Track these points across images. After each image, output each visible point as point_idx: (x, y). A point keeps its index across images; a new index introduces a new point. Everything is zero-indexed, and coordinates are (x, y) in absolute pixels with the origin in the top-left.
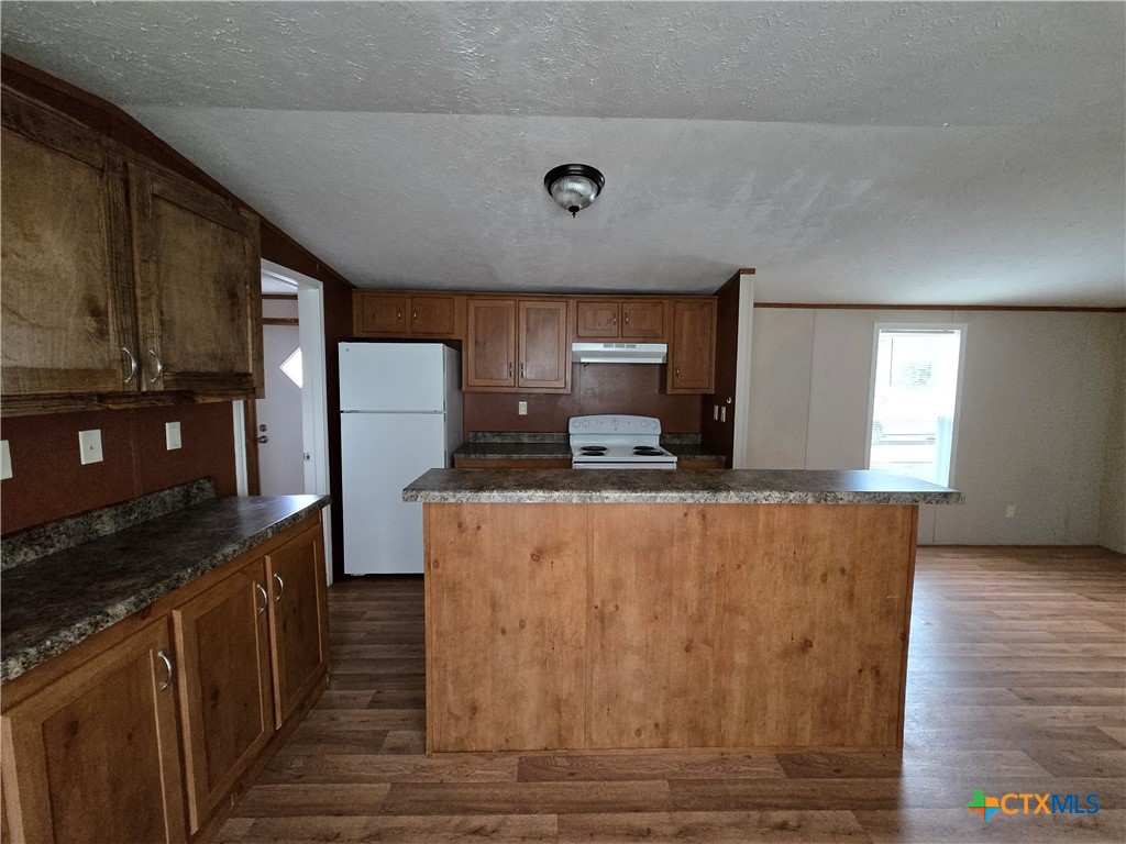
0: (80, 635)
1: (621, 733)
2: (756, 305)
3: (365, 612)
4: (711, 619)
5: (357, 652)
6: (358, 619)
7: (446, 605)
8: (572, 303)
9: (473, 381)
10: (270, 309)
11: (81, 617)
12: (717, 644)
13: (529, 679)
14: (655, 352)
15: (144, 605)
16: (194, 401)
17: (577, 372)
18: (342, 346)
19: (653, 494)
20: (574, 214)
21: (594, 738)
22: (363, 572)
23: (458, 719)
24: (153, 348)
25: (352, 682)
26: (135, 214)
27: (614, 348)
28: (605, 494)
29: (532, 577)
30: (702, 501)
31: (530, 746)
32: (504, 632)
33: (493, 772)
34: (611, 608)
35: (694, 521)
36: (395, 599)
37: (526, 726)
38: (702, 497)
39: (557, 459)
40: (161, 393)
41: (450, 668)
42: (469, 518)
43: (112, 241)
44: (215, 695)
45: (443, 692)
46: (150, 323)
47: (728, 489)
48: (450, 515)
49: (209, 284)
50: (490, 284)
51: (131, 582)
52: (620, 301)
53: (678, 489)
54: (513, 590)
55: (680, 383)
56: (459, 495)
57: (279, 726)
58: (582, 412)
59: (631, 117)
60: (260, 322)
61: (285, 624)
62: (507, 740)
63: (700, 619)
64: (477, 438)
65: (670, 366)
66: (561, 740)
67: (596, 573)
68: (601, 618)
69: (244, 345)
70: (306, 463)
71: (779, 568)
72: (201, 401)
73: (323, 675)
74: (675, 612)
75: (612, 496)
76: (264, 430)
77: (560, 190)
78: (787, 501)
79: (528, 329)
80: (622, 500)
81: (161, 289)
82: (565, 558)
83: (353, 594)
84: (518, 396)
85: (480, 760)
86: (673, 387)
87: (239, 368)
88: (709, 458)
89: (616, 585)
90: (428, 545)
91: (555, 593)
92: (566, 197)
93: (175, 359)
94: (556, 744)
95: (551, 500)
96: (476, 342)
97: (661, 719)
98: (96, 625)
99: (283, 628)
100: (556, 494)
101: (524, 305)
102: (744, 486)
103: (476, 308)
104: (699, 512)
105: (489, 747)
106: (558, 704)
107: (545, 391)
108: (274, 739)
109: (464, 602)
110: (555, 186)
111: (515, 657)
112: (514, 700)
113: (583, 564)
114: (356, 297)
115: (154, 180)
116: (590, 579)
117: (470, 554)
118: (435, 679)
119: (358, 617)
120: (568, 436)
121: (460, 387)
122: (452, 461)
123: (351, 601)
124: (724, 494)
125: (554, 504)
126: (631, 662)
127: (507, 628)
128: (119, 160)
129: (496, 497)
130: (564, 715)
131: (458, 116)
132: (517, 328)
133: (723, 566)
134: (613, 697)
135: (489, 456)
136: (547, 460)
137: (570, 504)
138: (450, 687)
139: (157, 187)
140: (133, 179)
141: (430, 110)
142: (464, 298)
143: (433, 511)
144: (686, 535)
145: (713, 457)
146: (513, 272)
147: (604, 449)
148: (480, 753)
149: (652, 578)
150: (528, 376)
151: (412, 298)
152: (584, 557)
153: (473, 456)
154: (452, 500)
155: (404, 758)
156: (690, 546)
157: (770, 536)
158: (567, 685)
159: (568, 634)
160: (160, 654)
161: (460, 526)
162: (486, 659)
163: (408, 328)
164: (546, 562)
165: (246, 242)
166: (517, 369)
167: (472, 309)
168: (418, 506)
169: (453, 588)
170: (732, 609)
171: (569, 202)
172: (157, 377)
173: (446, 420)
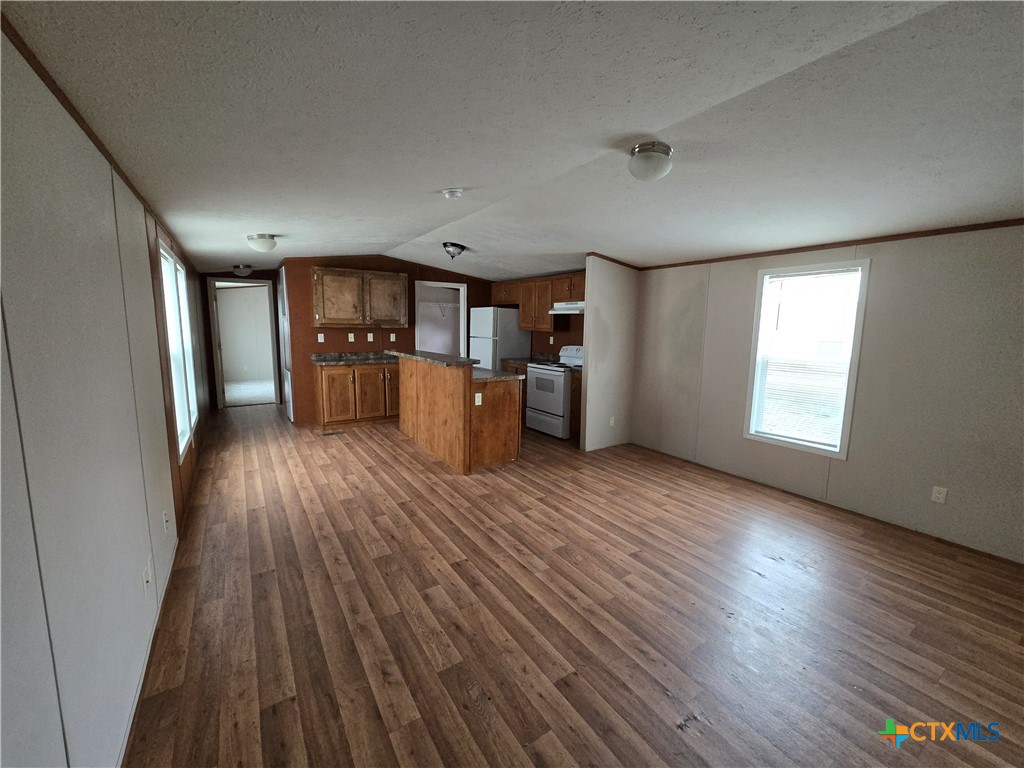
8: (554, 281)
18: (472, 309)
24: (367, 314)
26: (364, 285)
27: (569, 305)
43: (358, 292)
46: (367, 309)
49: (387, 297)
52: (571, 277)
79: (538, 296)
81: (371, 300)
87: (396, 319)
93: (375, 316)
96: (523, 305)
101: (537, 284)
103: (523, 288)
114: (492, 286)
132: (535, 296)
139: (370, 277)
140: (365, 277)
142: (519, 283)
165: (401, 283)
172: (368, 321)
173: (495, 342)
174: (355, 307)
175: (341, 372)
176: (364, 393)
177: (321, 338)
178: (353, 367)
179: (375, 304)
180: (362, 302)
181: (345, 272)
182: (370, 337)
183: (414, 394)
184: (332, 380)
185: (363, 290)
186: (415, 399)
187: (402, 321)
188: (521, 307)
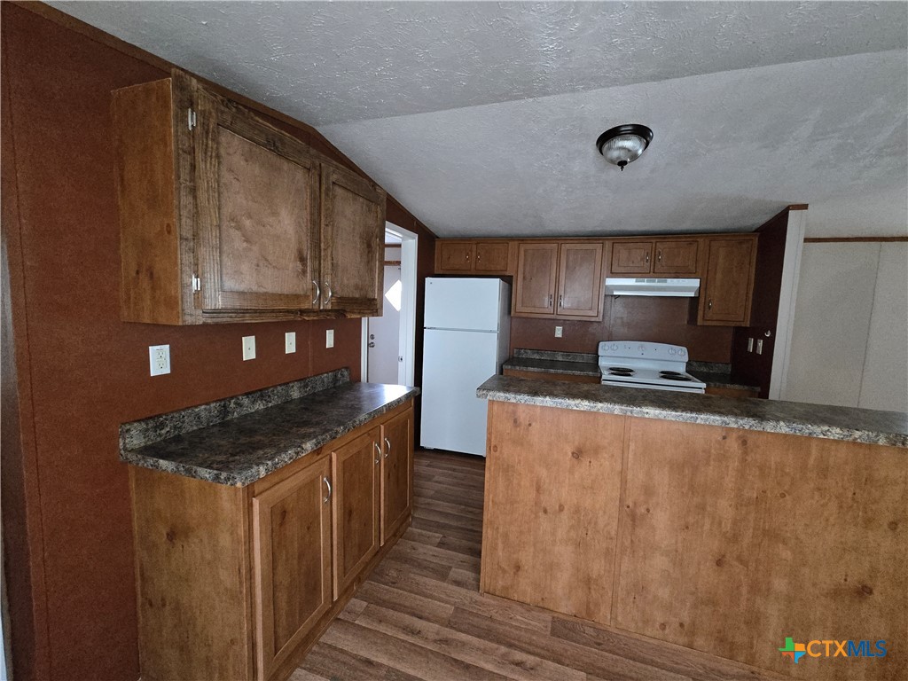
0: (291, 458)
1: (646, 622)
2: (807, 240)
3: (434, 476)
4: (746, 541)
5: (428, 504)
6: (430, 480)
7: (501, 481)
8: (608, 244)
9: (520, 308)
10: (389, 255)
11: (290, 447)
12: (752, 566)
13: (565, 554)
14: (687, 287)
15: (319, 446)
16: (345, 316)
17: (608, 303)
18: (428, 280)
19: (694, 415)
20: (622, 168)
21: (619, 619)
22: (432, 446)
23: (504, 571)
24: (327, 282)
25: (426, 525)
26: (323, 196)
27: (645, 283)
28: (645, 410)
29: (571, 471)
30: (747, 427)
31: (563, 610)
32: (545, 511)
33: (531, 622)
34: (643, 510)
35: (733, 445)
36: (454, 470)
37: (560, 592)
38: (747, 423)
39: (588, 376)
40: (329, 310)
41: (501, 530)
42: (522, 416)
43: (312, 214)
44: (350, 513)
45: (495, 548)
46: (326, 266)
47: (778, 420)
48: (507, 412)
49: (357, 239)
50: (538, 231)
51: (312, 430)
52: (654, 241)
53: (720, 413)
54: (555, 478)
55: (711, 315)
56: (518, 397)
57: (382, 544)
58: (611, 338)
59: (688, 75)
60: (383, 263)
61: (389, 475)
62: (543, 599)
63: (735, 538)
64: (519, 354)
65: (702, 300)
66: (589, 614)
67: (630, 477)
68: (632, 517)
69: (373, 279)
70: (400, 363)
71: (833, 506)
72: (349, 317)
73: (408, 516)
74: (707, 527)
75: (652, 412)
76: (373, 338)
77: (610, 148)
78: (851, 439)
79: (567, 267)
80: (661, 417)
81: (333, 242)
82: (602, 460)
83: (425, 462)
84: (556, 322)
85: (519, 608)
86: (704, 319)
87: (370, 295)
88: (741, 387)
89: (648, 491)
90: (490, 433)
91: (591, 488)
92: (615, 154)
93: (338, 288)
94: (584, 614)
95: (595, 410)
96: (524, 277)
97: (687, 620)
98: (297, 453)
99: (388, 477)
100: (600, 405)
101: (565, 247)
102: (795, 417)
103: (526, 251)
104: (739, 437)
105: (528, 601)
106: (588, 582)
107: (579, 318)
108: (380, 553)
109: (515, 482)
110: (606, 146)
111: (553, 534)
112: (551, 568)
113: (619, 468)
114: (438, 243)
115: (334, 172)
116: (624, 482)
117: (522, 445)
118: (490, 537)
119: (429, 478)
120: (597, 357)
121: (510, 312)
122: (501, 371)
123: (423, 466)
124: (772, 423)
125: (596, 413)
126: (659, 562)
127: (548, 508)
128: (317, 163)
129: (548, 401)
130: (593, 592)
131: (531, 100)
132: (559, 265)
133: (764, 492)
134: (640, 589)
135: (531, 369)
136: (579, 376)
137: (612, 415)
138: (500, 546)
139: (334, 177)
140: (324, 174)
141: (511, 98)
142: (516, 243)
143: (495, 407)
144: (723, 457)
145: (746, 388)
146: (559, 220)
147: (631, 371)
148: (522, 603)
149: (685, 490)
150: (566, 306)
151: (477, 244)
152: (619, 461)
153: (518, 368)
154: (513, 401)
155: (463, 591)
156: (727, 467)
157: (824, 471)
158: (597, 567)
159: (601, 524)
160: (325, 479)
161: (515, 421)
162: (529, 531)
163: (473, 266)
164: (585, 461)
165: (379, 209)
166: (556, 299)
167: (522, 253)
168: (485, 402)
169: (507, 469)
170: (773, 536)
171: (618, 158)
172: (329, 299)
174: (302, 260)
175: (303, 478)
176: (348, 514)
177: (159, 360)
178: (326, 451)
182: (290, 342)
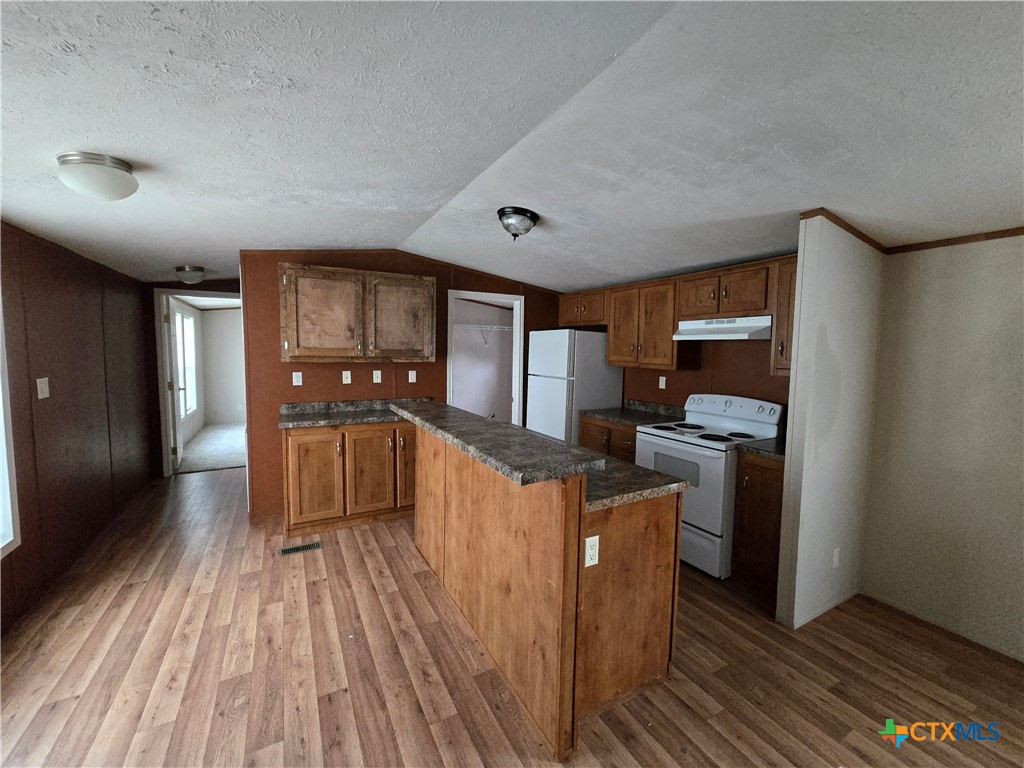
8: (679, 284)
9: (612, 356)
16: (391, 360)
18: (531, 333)
24: (371, 341)
26: (367, 294)
27: (714, 325)
43: (357, 305)
44: (362, 471)
46: (370, 332)
49: (402, 313)
52: (721, 275)
55: (784, 362)
57: (399, 506)
61: (407, 463)
64: (629, 406)
65: (774, 344)
72: (396, 361)
79: (646, 312)
81: (377, 318)
86: (775, 367)
87: (417, 348)
92: (509, 229)
93: (381, 345)
96: (614, 326)
101: (644, 291)
103: (615, 299)
114: (561, 300)
128: (361, 278)
132: (639, 311)
139: (376, 282)
140: (367, 282)
151: (584, 297)
152: (444, 462)
160: (337, 444)
163: (581, 318)
166: (638, 346)
167: (613, 301)
171: (511, 232)
172: (372, 351)
173: (571, 385)
174: (351, 330)
175: (319, 437)
176: (359, 471)
177: (297, 379)
178: (341, 430)
179: (383, 324)
180: (363, 323)
181: (333, 273)
182: (377, 377)
183: (439, 490)
184: (304, 451)
185: (364, 302)
186: (441, 504)
187: (426, 353)
188: (611, 328)
